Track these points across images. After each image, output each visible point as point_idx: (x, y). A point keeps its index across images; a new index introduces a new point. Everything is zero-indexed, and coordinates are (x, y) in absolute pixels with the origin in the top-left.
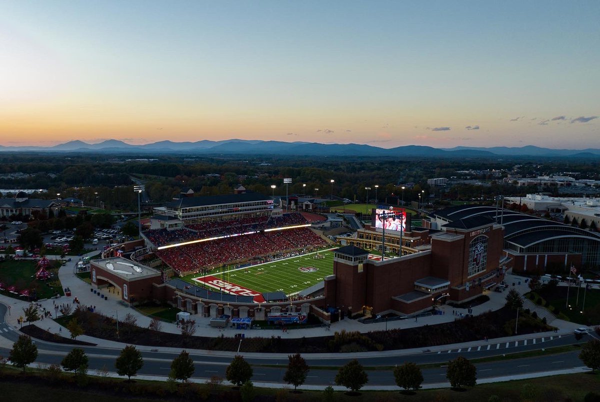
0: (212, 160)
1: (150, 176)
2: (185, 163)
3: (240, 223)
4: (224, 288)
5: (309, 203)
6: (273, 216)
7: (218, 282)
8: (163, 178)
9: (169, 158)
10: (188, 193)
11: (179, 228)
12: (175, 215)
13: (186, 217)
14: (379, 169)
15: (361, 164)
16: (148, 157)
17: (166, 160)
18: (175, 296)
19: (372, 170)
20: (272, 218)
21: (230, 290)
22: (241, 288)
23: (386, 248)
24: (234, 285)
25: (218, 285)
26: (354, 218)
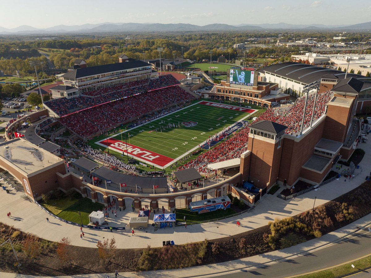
0: (94, 37)
1: (53, 49)
2: (76, 39)
3: (128, 87)
4: (126, 151)
5: (170, 65)
6: (152, 79)
7: (119, 144)
8: (62, 50)
9: (65, 36)
10: (81, 64)
11: (77, 96)
12: (72, 85)
13: (82, 86)
14: (201, 39)
15: (189, 36)
16: (50, 37)
17: (63, 38)
18: (83, 186)
19: (197, 40)
20: (151, 80)
21: (131, 153)
22: (142, 150)
23: (239, 99)
24: (134, 147)
25: (121, 148)
26: (203, 74)
